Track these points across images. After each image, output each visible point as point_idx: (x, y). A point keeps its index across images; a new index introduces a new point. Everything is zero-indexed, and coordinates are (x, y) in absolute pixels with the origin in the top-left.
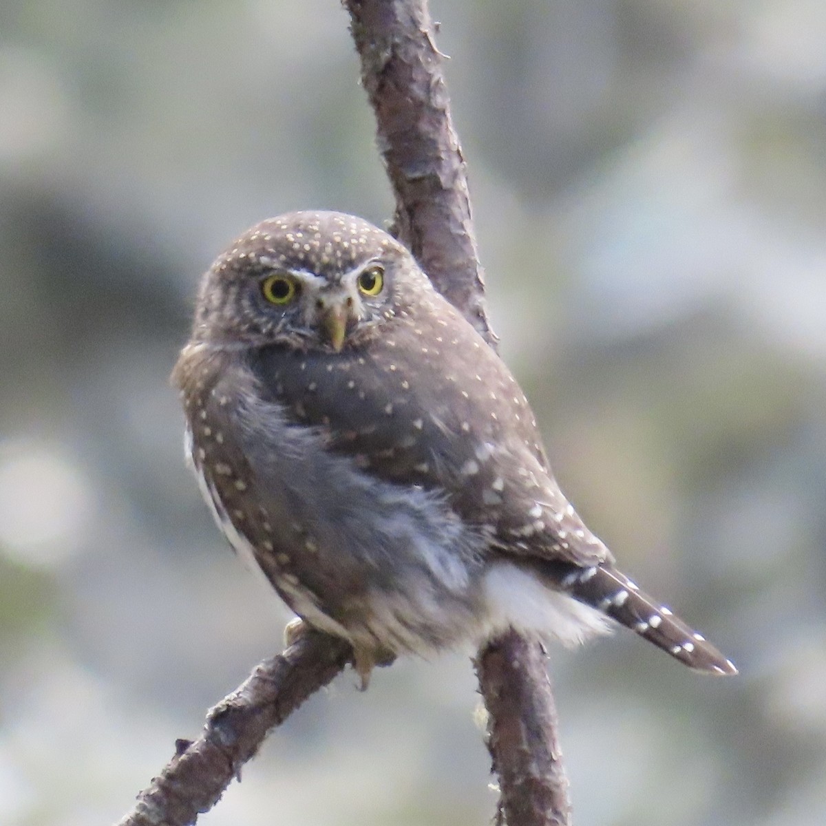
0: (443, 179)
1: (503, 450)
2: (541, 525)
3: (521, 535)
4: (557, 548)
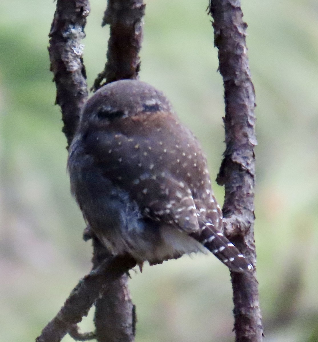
0: (236, 82)
1: (154, 177)
2: (168, 211)
3: (158, 214)
4: (171, 222)
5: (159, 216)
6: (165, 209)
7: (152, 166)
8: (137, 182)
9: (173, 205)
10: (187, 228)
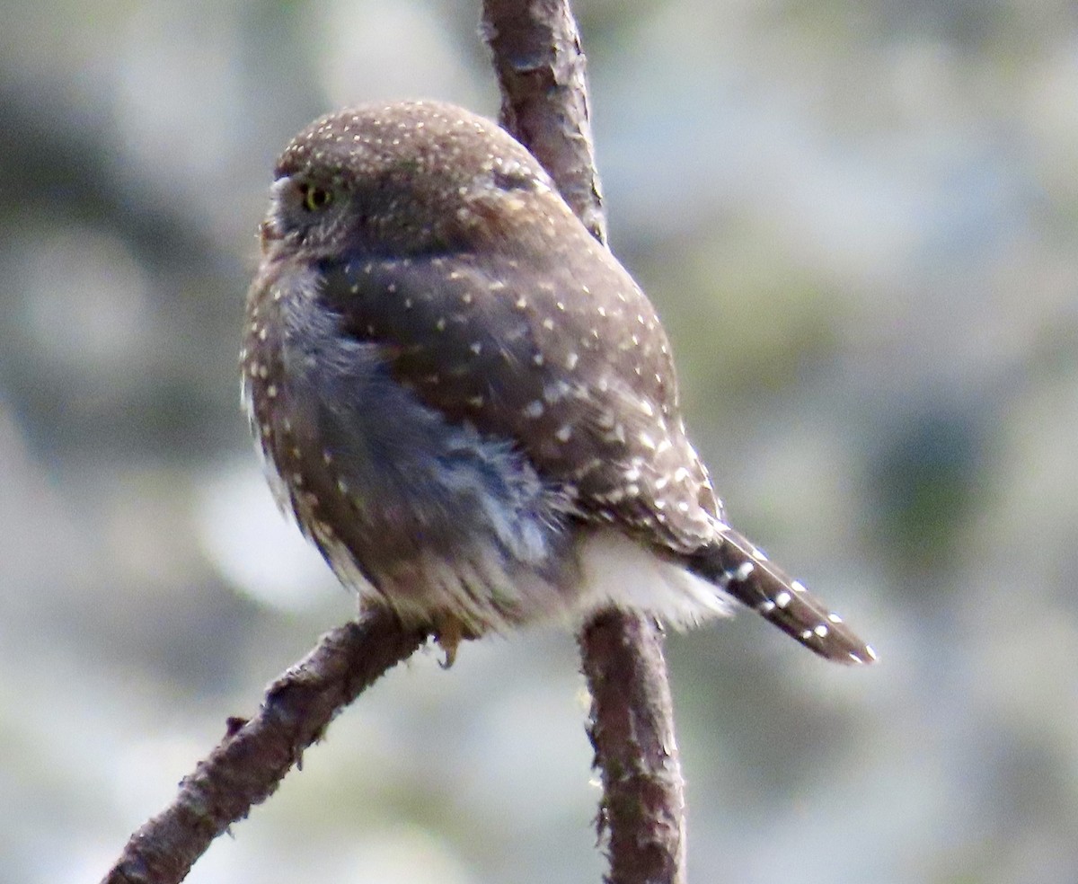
0: (557, 73)
1: (582, 393)
2: (634, 490)
3: (608, 501)
4: (648, 521)
5: (609, 507)
6: (625, 483)
7: (573, 360)
8: (536, 410)
9: (643, 469)
10: (687, 537)
